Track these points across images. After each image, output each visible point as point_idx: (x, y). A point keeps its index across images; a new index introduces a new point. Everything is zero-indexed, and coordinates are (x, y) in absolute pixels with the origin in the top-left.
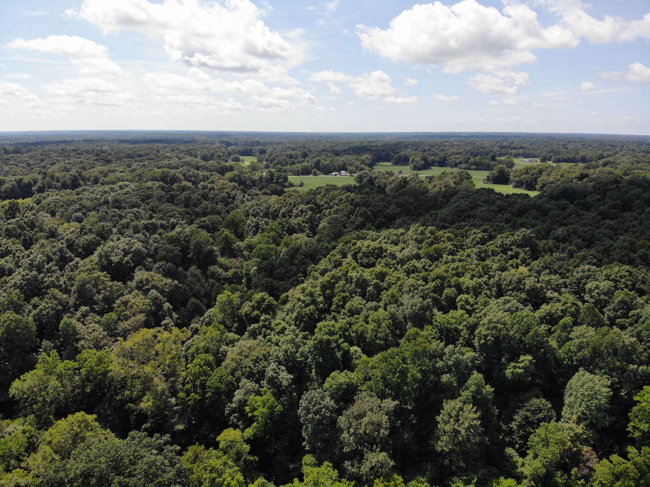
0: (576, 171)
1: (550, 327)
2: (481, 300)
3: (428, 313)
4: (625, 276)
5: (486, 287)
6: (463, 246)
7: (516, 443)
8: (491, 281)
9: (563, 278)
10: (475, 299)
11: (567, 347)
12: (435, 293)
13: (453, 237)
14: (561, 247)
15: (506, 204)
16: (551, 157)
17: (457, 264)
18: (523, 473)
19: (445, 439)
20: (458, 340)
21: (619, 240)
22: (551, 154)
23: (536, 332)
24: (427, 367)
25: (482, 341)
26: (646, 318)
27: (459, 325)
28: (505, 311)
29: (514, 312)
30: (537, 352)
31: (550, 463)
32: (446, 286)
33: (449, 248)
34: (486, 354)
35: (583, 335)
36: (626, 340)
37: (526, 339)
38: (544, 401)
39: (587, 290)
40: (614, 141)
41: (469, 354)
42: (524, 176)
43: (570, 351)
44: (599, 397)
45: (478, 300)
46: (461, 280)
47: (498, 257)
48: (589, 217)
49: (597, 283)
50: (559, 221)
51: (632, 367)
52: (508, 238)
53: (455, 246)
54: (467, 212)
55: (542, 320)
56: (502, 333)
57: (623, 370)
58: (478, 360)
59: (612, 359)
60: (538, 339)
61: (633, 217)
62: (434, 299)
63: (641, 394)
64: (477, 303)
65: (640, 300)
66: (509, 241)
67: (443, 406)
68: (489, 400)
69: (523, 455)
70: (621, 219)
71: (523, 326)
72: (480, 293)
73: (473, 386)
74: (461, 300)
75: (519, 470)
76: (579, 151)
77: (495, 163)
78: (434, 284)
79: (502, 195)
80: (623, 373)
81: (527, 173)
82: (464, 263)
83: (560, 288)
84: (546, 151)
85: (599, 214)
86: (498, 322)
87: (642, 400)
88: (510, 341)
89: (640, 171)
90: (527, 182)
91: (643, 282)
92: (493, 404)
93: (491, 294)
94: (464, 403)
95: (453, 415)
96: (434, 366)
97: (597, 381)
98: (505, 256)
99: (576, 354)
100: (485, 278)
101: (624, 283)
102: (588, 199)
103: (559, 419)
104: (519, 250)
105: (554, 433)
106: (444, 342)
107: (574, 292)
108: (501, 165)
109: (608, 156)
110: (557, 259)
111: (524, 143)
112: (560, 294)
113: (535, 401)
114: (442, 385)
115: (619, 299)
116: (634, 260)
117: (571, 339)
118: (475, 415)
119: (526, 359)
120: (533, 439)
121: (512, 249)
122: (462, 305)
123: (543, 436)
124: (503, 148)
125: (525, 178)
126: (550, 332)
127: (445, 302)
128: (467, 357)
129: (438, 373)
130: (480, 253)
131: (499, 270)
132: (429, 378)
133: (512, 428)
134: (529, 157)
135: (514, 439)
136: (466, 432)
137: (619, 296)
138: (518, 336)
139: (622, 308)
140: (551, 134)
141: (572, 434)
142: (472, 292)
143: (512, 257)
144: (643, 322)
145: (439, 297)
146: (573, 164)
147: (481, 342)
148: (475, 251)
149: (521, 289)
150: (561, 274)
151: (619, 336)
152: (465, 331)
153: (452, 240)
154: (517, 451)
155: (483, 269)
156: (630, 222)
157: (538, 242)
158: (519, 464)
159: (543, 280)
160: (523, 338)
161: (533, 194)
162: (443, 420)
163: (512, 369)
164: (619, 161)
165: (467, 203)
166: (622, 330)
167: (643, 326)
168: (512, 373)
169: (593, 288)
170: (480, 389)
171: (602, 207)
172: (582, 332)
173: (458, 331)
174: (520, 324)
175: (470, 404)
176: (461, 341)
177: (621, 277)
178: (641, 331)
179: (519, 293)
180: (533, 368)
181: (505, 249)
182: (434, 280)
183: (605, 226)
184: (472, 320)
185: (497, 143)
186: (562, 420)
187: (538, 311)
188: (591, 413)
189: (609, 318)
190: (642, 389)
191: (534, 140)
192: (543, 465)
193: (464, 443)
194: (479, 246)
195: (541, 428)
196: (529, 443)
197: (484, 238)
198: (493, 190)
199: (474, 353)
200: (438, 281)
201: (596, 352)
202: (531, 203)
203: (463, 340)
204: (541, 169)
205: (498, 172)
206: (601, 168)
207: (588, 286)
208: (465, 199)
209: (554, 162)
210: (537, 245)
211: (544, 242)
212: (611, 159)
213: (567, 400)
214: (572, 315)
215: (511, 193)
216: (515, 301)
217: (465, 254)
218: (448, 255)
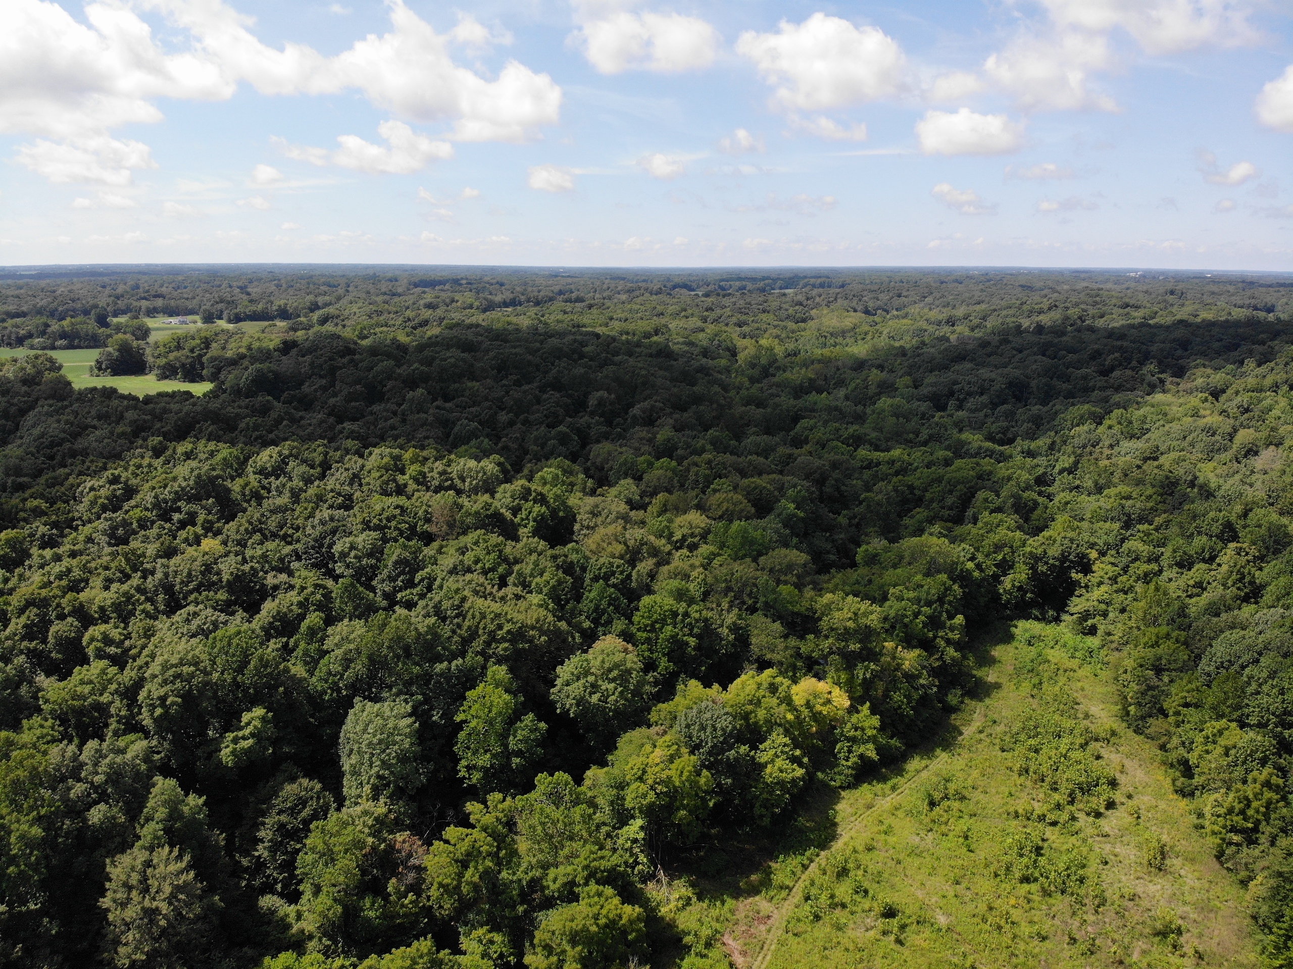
0: (273, 337)
1: (285, 640)
2: (137, 629)
3: (24, 690)
4: (395, 517)
5: (143, 598)
6: (73, 519)
7: (276, 881)
8: (150, 582)
9: (290, 543)
10: (125, 629)
11: (324, 669)
12: (31, 640)
13: (45, 506)
14: (274, 486)
15: (149, 417)
16: (222, 312)
17: (66, 562)
18: (303, 931)
19: (131, 938)
20: (107, 725)
21: (373, 456)
22: (220, 306)
23: (261, 659)
24: (49, 806)
25: (159, 711)
26: (443, 579)
27: (101, 695)
28: (191, 637)
29: (211, 632)
30: (271, 696)
31: (345, 890)
32: (53, 617)
33: (39, 533)
34: (172, 733)
35: (346, 639)
36: (420, 627)
37: (246, 678)
38: (305, 782)
39: (337, 555)
40: (333, 277)
41: (137, 746)
42: (175, 354)
43: (329, 673)
44: (398, 738)
45: (130, 629)
46: (83, 596)
47: (155, 531)
48: (314, 421)
49: (351, 539)
50: (261, 437)
51: (440, 667)
52: (165, 486)
53: (54, 525)
54: (67, 445)
55: (269, 632)
56: (195, 681)
57: (426, 678)
58: (158, 753)
59: (404, 664)
60: (269, 670)
61: (387, 411)
62: (31, 653)
63: (465, 708)
64: (128, 637)
65: (429, 551)
66: (170, 493)
67: (108, 874)
68: (200, 823)
69: (293, 897)
70: (370, 418)
71: (234, 655)
72: (132, 613)
73: (162, 809)
74: (92, 639)
75: (294, 930)
76: (272, 298)
77: (108, 331)
78: (23, 620)
79: (135, 399)
80: (427, 683)
81: (179, 347)
82: (84, 558)
83: (289, 562)
84: (209, 300)
85: (330, 414)
86: (181, 663)
87: (469, 717)
88: (216, 692)
89: (385, 329)
90: (183, 365)
91: (428, 520)
92: (211, 826)
93: (156, 609)
94: (151, 849)
95: (135, 883)
96: (65, 800)
97: (388, 713)
98: (168, 525)
99: (342, 675)
100: (136, 580)
101: (396, 528)
102: (306, 388)
103: (340, 802)
104: (194, 507)
105: (338, 833)
106: (76, 741)
107: (314, 565)
108: (120, 336)
109: (326, 305)
110: (271, 511)
111: (162, 286)
112: (291, 574)
113: (290, 790)
114: (93, 832)
115: (394, 558)
116: (405, 485)
117: (327, 652)
118: (179, 864)
119: (254, 716)
120: (305, 859)
121: (179, 508)
122: (98, 649)
123: (321, 847)
124: (118, 298)
125: (177, 359)
126: (287, 650)
127: (58, 652)
128: (134, 754)
129: (78, 810)
130: (114, 528)
131: (161, 557)
132: (61, 828)
133: (259, 857)
134: (178, 315)
135: (269, 876)
136: (170, 904)
137: (394, 553)
138: (228, 677)
139: (402, 573)
140: (214, 265)
141: (370, 822)
142: (114, 615)
143: (183, 525)
144: (441, 587)
145: (41, 647)
146: (267, 323)
147: (156, 715)
148: (101, 527)
149: (214, 584)
150: (284, 538)
151: (407, 620)
152: (118, 703)
153: (43, 513)
154: (281, 895)
155: (128, 560)
156: (386, 420)
157: (228, 483)
158: (292, 919)
159: (252, 557)
160: (239, 679)
161: (200, 389)
162: (115, 901)
163: (232, 746)
164: (346, 313)
165: (62, 425)
166: (410, 610)
167: (442, 593)
168: (233, 752)
169: (346, 550)
170: (176, 808)
171: (332, 401)
172: (344, 634)
173: (102, 709)
174: (226, 653)
175: (163, 846)
176: (113, 726)
177: (389, 519)
178: (440, 602)
179: (212, 593)
180: (271, 730)
181: (164, 512)
182: (21, 611)
183: (345, 434)
184: (129, 674)
185: (104, 287)
186: (347, 803)
187: (257, 617)
188: (392, 772)
189: (386, 595)
190: (465, 699)
191: (180, 278)
192: (335, 900)
193: (174, 927)
194: (108, 514)
195: (313, 835)
196: (298, 872)
197: (115, 496)
198: (113, 391)
199: (145, 743)
200: (33, 612)
201: (376, 663)
202: (199, 408)
203: (118, 722)
204: (206, 338)
205: (119, 350)
206: (317, 328)
207: (337, 548)
208: (56, 418)
209: (230, 321)
210: (229, 491)
211: (239, 481)
212: (331, 310)
213: (347, 764)
214: (320, 607)
215: (153, 392)
216: (209, 611)
217: (81, 538)
218: (44, 548)
